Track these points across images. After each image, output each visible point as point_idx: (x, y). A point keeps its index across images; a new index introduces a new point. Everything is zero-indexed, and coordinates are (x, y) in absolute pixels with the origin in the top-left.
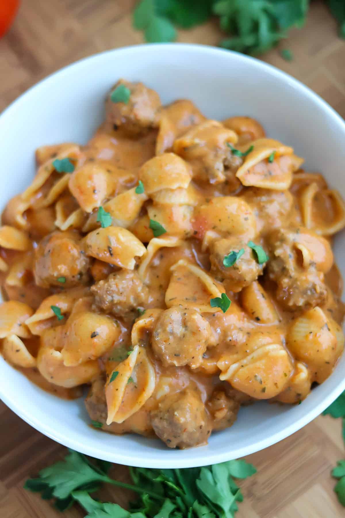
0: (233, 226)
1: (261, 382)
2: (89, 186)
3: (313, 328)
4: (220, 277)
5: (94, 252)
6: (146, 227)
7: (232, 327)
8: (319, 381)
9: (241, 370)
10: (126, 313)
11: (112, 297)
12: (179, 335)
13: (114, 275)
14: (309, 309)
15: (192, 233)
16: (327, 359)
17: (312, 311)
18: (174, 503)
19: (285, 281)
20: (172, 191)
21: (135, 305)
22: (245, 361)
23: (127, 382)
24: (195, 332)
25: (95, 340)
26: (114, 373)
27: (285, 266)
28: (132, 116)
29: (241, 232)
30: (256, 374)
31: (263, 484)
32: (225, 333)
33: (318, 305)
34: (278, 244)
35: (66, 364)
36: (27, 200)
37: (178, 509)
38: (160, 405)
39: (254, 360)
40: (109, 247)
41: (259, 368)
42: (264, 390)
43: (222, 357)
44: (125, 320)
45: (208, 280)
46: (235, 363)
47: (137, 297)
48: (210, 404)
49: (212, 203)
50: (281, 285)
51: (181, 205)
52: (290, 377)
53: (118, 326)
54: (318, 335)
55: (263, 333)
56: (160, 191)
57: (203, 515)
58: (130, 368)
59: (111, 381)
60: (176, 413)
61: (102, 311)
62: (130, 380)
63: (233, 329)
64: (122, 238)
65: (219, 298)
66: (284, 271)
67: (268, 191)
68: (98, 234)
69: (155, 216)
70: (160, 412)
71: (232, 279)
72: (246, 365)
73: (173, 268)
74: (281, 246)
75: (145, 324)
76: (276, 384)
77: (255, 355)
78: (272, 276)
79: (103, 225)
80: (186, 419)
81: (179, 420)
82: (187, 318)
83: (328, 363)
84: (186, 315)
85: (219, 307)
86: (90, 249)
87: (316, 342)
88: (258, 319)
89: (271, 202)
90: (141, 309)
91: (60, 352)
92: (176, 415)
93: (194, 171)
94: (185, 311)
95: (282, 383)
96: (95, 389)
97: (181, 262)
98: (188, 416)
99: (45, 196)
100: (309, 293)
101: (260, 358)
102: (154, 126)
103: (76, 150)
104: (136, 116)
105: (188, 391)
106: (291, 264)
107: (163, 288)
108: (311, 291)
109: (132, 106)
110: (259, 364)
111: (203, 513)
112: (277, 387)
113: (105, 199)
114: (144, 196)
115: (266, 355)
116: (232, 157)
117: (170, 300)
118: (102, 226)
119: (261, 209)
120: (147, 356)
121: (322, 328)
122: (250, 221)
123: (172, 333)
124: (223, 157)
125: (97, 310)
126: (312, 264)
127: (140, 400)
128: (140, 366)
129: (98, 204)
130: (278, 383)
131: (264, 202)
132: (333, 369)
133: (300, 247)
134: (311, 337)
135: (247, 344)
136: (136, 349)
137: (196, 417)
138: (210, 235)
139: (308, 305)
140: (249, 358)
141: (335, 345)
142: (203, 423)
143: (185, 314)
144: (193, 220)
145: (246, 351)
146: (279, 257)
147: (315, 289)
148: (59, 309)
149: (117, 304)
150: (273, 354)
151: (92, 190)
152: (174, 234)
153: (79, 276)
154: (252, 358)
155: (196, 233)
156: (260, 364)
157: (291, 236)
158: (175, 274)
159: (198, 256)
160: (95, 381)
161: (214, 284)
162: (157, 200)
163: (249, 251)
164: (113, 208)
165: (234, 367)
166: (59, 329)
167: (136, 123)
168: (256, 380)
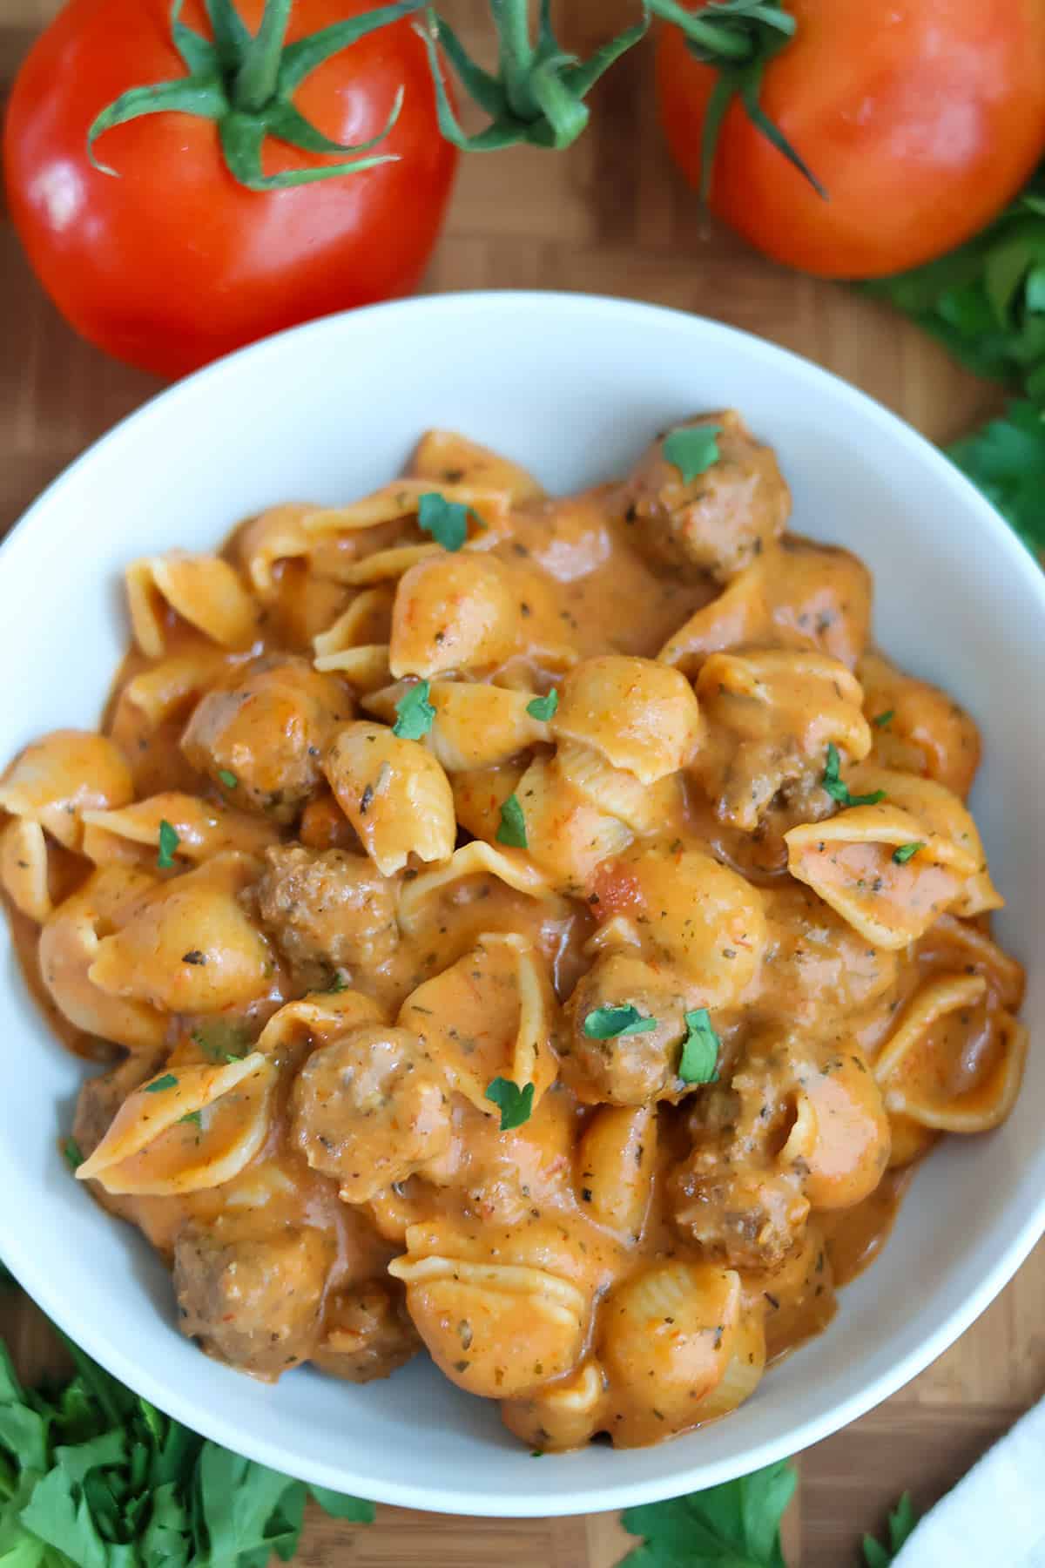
0: (687, 949)
1: (466, 1345)
2: (434, 616)
3: (682, 1315)
4: (564, 1039)
5: (335, 771)
6: (493, 801)
7: (507, 1173)
8: (615, 1439)
9: (446, 1285)
10: (305, 962)
11: (294, 904)
12: (359, 1103)
13: (339, 858)
14: (716, 1262)
15: (585, 895)
16: (662, 1405)
17: (717, 1271)
18: (128, 1452)
19: (708, 1159)
20: (608, 766)
21: (336, 957)
22: (468, 1270)
23: (179, 1118)
24: (400, 1125)
25: (188, 972)
26: (168, 1075)
27: (735, 1124)
28: (677, 519)
29: (696, 976)
30: (469, 1320)
31: (361, 1558)
32: (479, 1174)
33: (742, 1269)
34: (758, 1062)
35: (93, 974)
36: (310, 536)
37: (125, 1472)
38: (220, 1220)
39: (490, 1285)
40: (369, 790)
41: (486, 1310)
42: (462, 1366)
43: (433, 1222)
44: (295, 974)
45: (533, 1028)
46: (446, 1256)
47: (352, 944)
48: (339, 1302)
49: (678, 861)
50: (695, 1161)
51: (604, 812)
52: (548, 1381)
53: (268, 976)
54: (682, 1337)
55: (565, 1238)
56: (584, 748)
57: (162, 1527)
58: (206, 1094)
59: (148, 1089)
60: (233, 1267)
61: (256, 917)
62: (193, 1117)
63: (504, 1179)
64: (412, 790)
65: (517, 1088)
66: (728, 1132)
67: (838, 925)
68: (372, 739)
69: (530, 793)
70: (209, 1236)
71: (584, 1065)
72: (466, 1282)
73: (485, 938)
74: (762, 1073)
75: (313, 1020)
76: (499, 1374)
77: (503, 1273)
78: (693, 1123)
79: (399, 727)
80: (245, 1295)
81: (227, 1284)
82: (406, 1081)
83: (660, 1416)
84: (411, 1071)
85: (501, 1107)
86: (332, 758)
87: (662, 1349)
88: (586, 1196)
89: (827, 954)
90: (346, 976)
91: (99, 938)
92: (230, 1271)
93: (700, 753)
94: (419, 1061)
95: (516, 1380)
96: (125, 1074)
97: (513, 939)
98: (256, 1294)
99: (358, 557)
100: (740, 1227)
101: (507, 1290)
102: (718, 575)
103: (502, 500)
104: (686, 522)
105: (307, 1237)
106: (751, 1134)
107: (432, 966)
108: (748, 1224)
109: (699, 495)
110: (492, 1301)
111: (163, 1524)
112: (498, 1381)
113: (456, 669)
114: (542, 731)
115: (523, 1293)
116: (814, 789)
117: (415, 1008)
118: (395, 728)
119: (791, 952)
120: (272, 1094)
121: (702, 1328)
122: (734, 964)
123: (346, 1087)
124: (793, 773)
125: (249, 905)
126: (800, 1167)
127: (183, 1177)
128: (238, 1104)
129: (427, 672)
130: (505, 1375)
131: (808, 941)
132: (668, 1437)
133: (803, 1108)
134: (662, 1330)
135: (508, 1236)
136: (255, 1061)
137: (276, 1307)
138: (620, 928)
139: (719, 1251)
140: (485, 1270)
141: (707, 1389)
142: (285, 1331)
143: (410, 1066)
144: (608, 868)
145: (493, 1251)
146: (738, 1092)
147: (759, 1230)
148: (176, 840)
149: (295, 926)
150: (539, 1302)
151: (435, 630)
152: (542, 867)
153: (269, 800)
154: (492, 1277)
155: (594, 900)
156: (498, 1305)
157: (802, 1068)
158: (478, 958)
159: (566, 951)
160: (137, 1056)
161: (535, 1047)
162: (562, 758)
163: (675, 1030)
164: (453, 705)
165: (436, 1264)
166: (146, 881)
167: (678, 541)
168: (459, 1330)
